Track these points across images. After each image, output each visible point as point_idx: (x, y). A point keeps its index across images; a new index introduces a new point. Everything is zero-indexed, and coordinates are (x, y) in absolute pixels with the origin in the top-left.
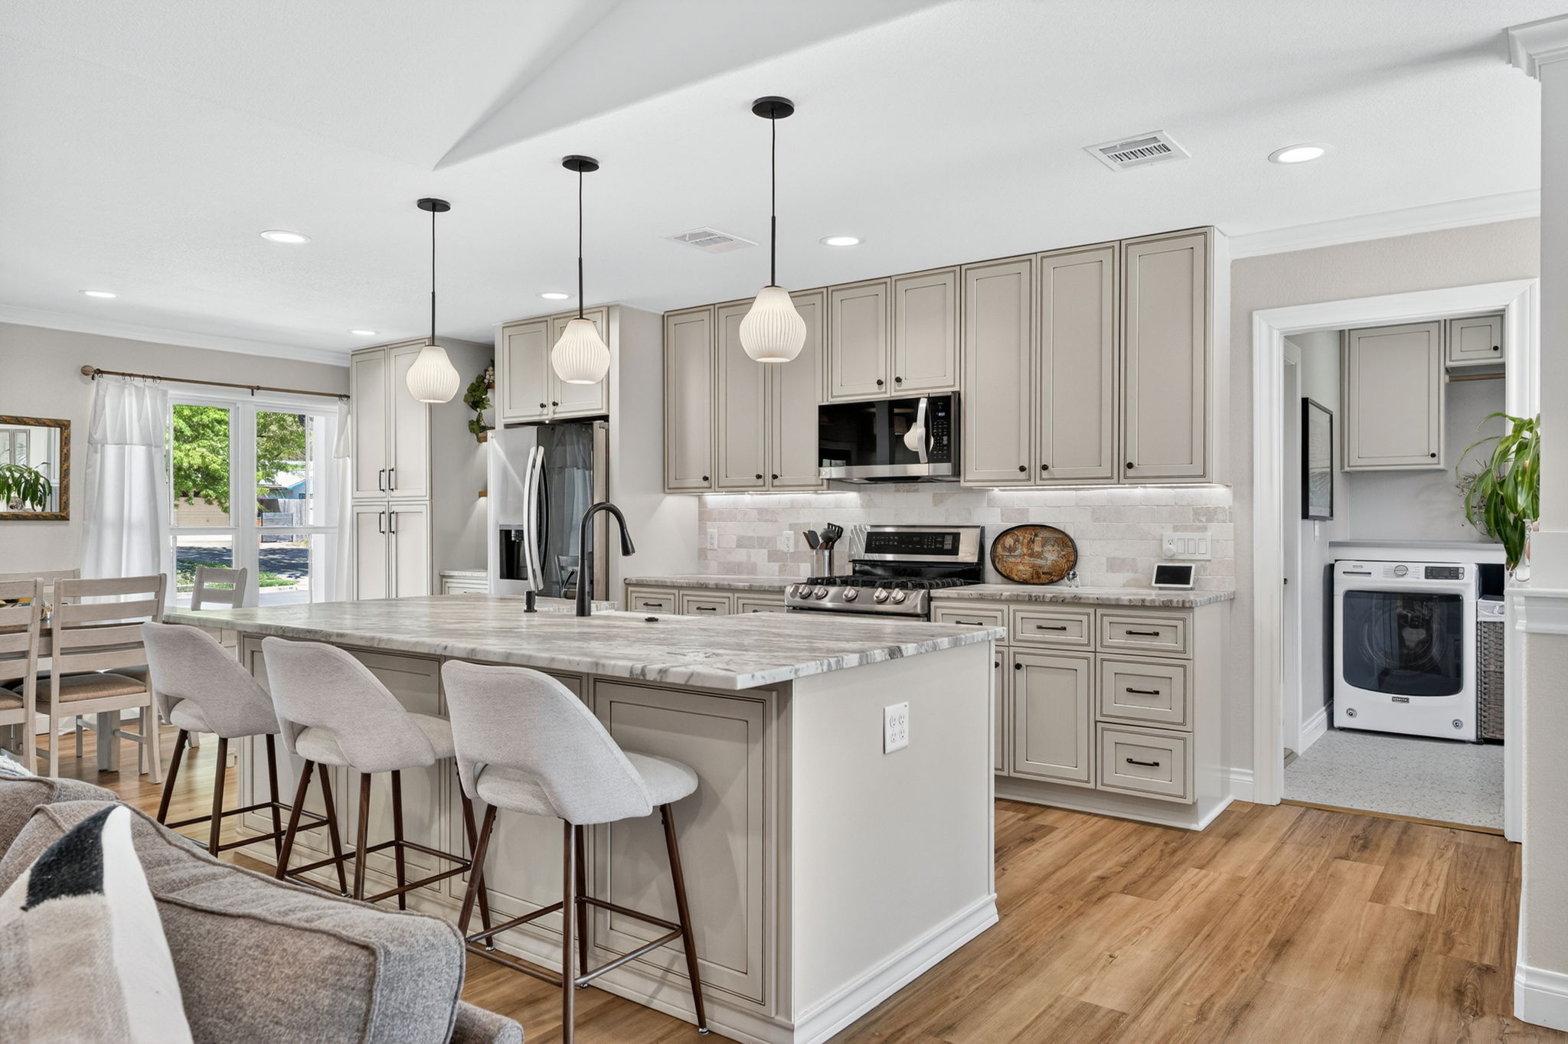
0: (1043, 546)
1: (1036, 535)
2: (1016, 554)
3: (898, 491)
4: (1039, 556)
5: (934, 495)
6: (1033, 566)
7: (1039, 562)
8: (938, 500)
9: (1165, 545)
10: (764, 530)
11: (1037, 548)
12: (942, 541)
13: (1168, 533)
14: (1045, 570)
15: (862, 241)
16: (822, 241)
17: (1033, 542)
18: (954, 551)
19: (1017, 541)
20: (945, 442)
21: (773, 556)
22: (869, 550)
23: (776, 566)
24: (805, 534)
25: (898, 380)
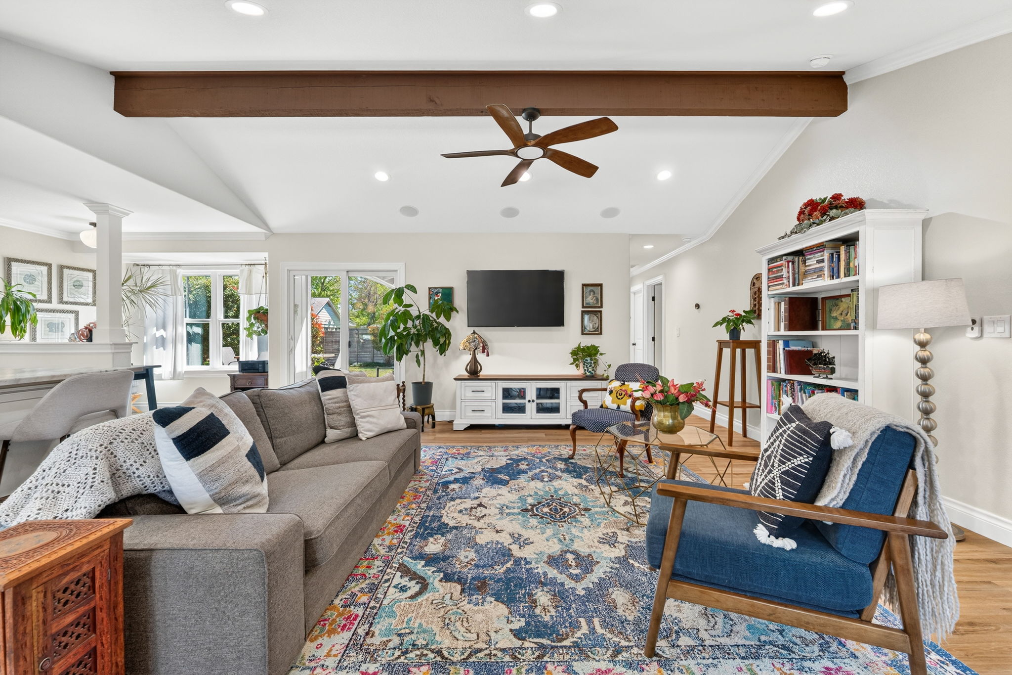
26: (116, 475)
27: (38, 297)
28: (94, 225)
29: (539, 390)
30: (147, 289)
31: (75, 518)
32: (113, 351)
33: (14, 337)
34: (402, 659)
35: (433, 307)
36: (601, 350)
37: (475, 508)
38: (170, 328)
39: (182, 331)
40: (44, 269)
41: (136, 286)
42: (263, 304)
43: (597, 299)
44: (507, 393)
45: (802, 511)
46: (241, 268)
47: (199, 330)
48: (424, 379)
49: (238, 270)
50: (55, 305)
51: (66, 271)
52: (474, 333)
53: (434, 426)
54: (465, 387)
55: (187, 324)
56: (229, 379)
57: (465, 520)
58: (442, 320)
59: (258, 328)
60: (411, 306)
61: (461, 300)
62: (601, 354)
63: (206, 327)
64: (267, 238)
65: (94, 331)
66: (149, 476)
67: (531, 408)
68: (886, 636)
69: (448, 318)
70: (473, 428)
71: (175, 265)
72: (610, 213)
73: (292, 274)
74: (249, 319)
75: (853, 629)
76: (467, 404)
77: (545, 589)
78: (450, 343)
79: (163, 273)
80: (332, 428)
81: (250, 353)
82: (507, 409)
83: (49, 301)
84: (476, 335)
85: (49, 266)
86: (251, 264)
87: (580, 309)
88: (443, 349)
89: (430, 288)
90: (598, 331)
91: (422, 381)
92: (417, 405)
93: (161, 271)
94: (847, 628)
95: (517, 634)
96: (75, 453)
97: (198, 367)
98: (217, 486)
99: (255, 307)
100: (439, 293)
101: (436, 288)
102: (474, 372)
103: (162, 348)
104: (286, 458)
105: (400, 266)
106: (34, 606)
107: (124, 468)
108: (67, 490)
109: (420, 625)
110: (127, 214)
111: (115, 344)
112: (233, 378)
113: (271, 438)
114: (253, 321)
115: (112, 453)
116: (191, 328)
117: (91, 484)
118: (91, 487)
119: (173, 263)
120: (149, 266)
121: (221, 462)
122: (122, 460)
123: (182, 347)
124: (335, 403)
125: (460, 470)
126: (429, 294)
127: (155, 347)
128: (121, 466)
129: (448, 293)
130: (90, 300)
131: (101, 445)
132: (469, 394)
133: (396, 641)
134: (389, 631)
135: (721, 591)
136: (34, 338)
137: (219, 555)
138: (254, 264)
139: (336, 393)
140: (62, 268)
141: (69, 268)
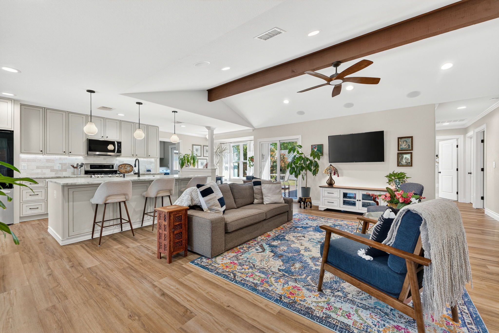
1: (126, 165)
2: (122, 168)
3: (95, 157)
5: (104, 158)
6: (125, 170)
8: (104, 159)
9: (146, 167)
10: (49, 164)
11: (126, 167)
12: (109, 166)
13: (146, 165)
14: (128, 171)
15: (125, 115)
16: (117, 114)
18: (113, 168)
19: (122, 166)
20: (120, 150)
21: (52, 170)
22: (91, 168)
23: (54, 173)
24: (71, 165)
25: (107, 137)
26: (192, 200)
27: (198, 155)
29: (363, 195)
30: (223, 151)
32: (211, 171)
33: (193, 167)
34: (244, 263)
35: (313, 154)
36: (407, 175)
37: (301, 237)
38: (229, 163)
39: (232, 165)
40: (200, 146)
42: (252, 154)
43: (409, 145)
44: (345, 195)
45: (377, 246)
47: (237, 164)
48: (306, 186)
49: (247, 143)
50: (202, 157)
51: (205, 147)
52: (331, 165)
53: (311, 207)
54: (324, 191)
55: (233, 162)
57: (294, 239)
58: (316, 159)
59: (251, 164)
60: (302, 154)
61: (326, 150)
62: (407, 178)
64: (253, 130)
65: (208, 165)
66: (197, 201)
67: (359, 204)
68: (404, 308)
69: (319, 159)
70: (328, 210)
72: (414, 94)
73: (261, 143)
74: (249, 160)
75: (390, 300)
76: (325, 198)
77: (301, 264)
78: (318, 170)
80: (256, 199)
81: (250, 173)
82: (345, 203)
83: (201, 156)
84: (331, 167)
85: (201, 146)
87: (396, 152)
88: (315, 173)
89: (312, 146)
90: (410, 164)
91: (305, 186)
92: (303, 197)
94: (388, 300)
95: (279, 270)
96: (186, 193)
97: (236, 176)
98: (209, 205)
100: (316, 147)
101: (315, 145)
102: (331, 184)
104: (239, 206)
105: (299, 137)
106: (172, 217)
108: (184, 201)
109: (254, 259)
110: (215, 129)
111: (212, 169)
112: (244, 182)
113: (234, 199)
115: (192, 194)
116: (235, 163)
118: (187, 201)
119: (229, 142)
120: (224, 143)
121: (210, 199)
123: (232, 170)
124: (258, 190)
125: (307, 224)
126: (312, 148)
127: (225, 170)
129: (320, 147)
131: (190, 192)
132: (326, 194)
133: (246, 259)
134: (246, 257)
135: (342, 272)
136: (198, 167)
137: (203, 219)
138: (251, 140)
139: (258, 187)
140: (204, 146)
141: (205, 146)
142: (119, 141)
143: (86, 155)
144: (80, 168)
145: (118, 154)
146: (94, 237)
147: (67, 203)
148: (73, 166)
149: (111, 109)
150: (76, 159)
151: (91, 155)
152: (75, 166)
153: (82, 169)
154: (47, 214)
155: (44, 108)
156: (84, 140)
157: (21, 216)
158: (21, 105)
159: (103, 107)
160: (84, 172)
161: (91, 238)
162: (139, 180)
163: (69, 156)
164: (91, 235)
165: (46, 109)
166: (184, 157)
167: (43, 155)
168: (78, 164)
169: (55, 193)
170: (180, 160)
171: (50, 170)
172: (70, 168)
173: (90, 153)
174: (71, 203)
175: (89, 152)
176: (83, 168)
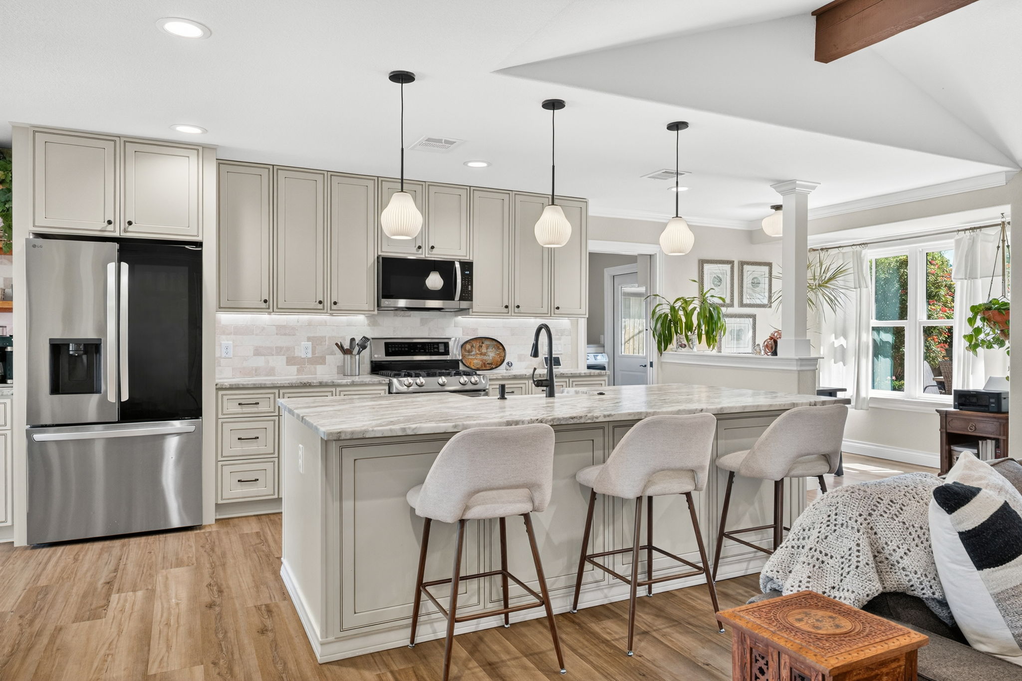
0: (487, 349)
1: (483, 343)
2: (472, 354)
3: (397, 316)
4: (485, 354)
5: (422, 319)
6: (482, 360)
7: (485, 358)
8: (423, 322)
10: (283, 342)
11: (484, 350)
12: (437, 347)
14: (489, 362)
15: (489, 164)
16: (465, 164)
17: (481, 347)
18: (447, 352)
19: (472, 346)
20: (470, 289)
21: (291, 361)
22: (388, 354)
23: (294, 369)
24: (337, 344)
25: (433, 247)
26: (878, 559)
28: (778, 208)
30: (827, 283)
31: (842, 600)
32: (799, 368)
33: (708, 347)
38: (852, 336)
39: (868, 338)
40: (728, 267)
41: (815, 279)
42: (997, 294)
46: (957, 237)
47: (888, 338)
49: (953, 240)
50: (736, 309)
51: (745, 267)
55: (874, 329)
56: (938, 418)
59: (988, 334)
63: (899, 333)
64: (1009, 180)
65: (779, 341)
66: (916, 573)
71: (860, 244)
74: (971, 321)
79: (844, 259)
81: (971, 376)
83: (732, 304)
85: (731, 263)
86: (975, 228)
93: (841, 255)
96: (834, 517)
97: (887, 393)
99: (981, 300)
103: (841, 363)
107: (887, 552)
108: (831, 561)
110: (814, 188)
111: (801, 360)
112: (945, 416)
114: (979, 323)
115: (872, 528)
116: (879, 334)
117: (856, 564)
118: (857, 567)
120: (827, 249)
122: (883, 540)
123: (867, 362)
127: (833, 360)
128: (883, 548)
130: (766, 301)
131: (860, 515)
136: (721, 350)
138: (980, 228)
140: (742, 264)
141: (748, 263)
142: (467, 258)
143: (376, 312)
144: (359, 353)
145: (464, 304)
146: (418, 640)
147: (337, 504)
148: (341, 347)
149: (452, 143)
150: (349, 325)
151: (388, 309)
152: (347, 346)
153: (364, 356)
154: (279, 500)
155: (271, 167)
156: (372, 259)
157: (220, 502)
158: (221, 163)
159: (429, 140)
160: (367, 367)
161: (407, 642)
162: (572, 422)
163: (331, 315)
164: (409, 630)
165: (275, 168)
166: (673, 309)
167: (269, 313)
168: (353, 340)
169: (300, 453)
170: (657, 320)
171: (284, 358)
172: (332, 353)
173: (386, 302)
174: (348, 505)
175: (383, 300)
176: (366, 353)
